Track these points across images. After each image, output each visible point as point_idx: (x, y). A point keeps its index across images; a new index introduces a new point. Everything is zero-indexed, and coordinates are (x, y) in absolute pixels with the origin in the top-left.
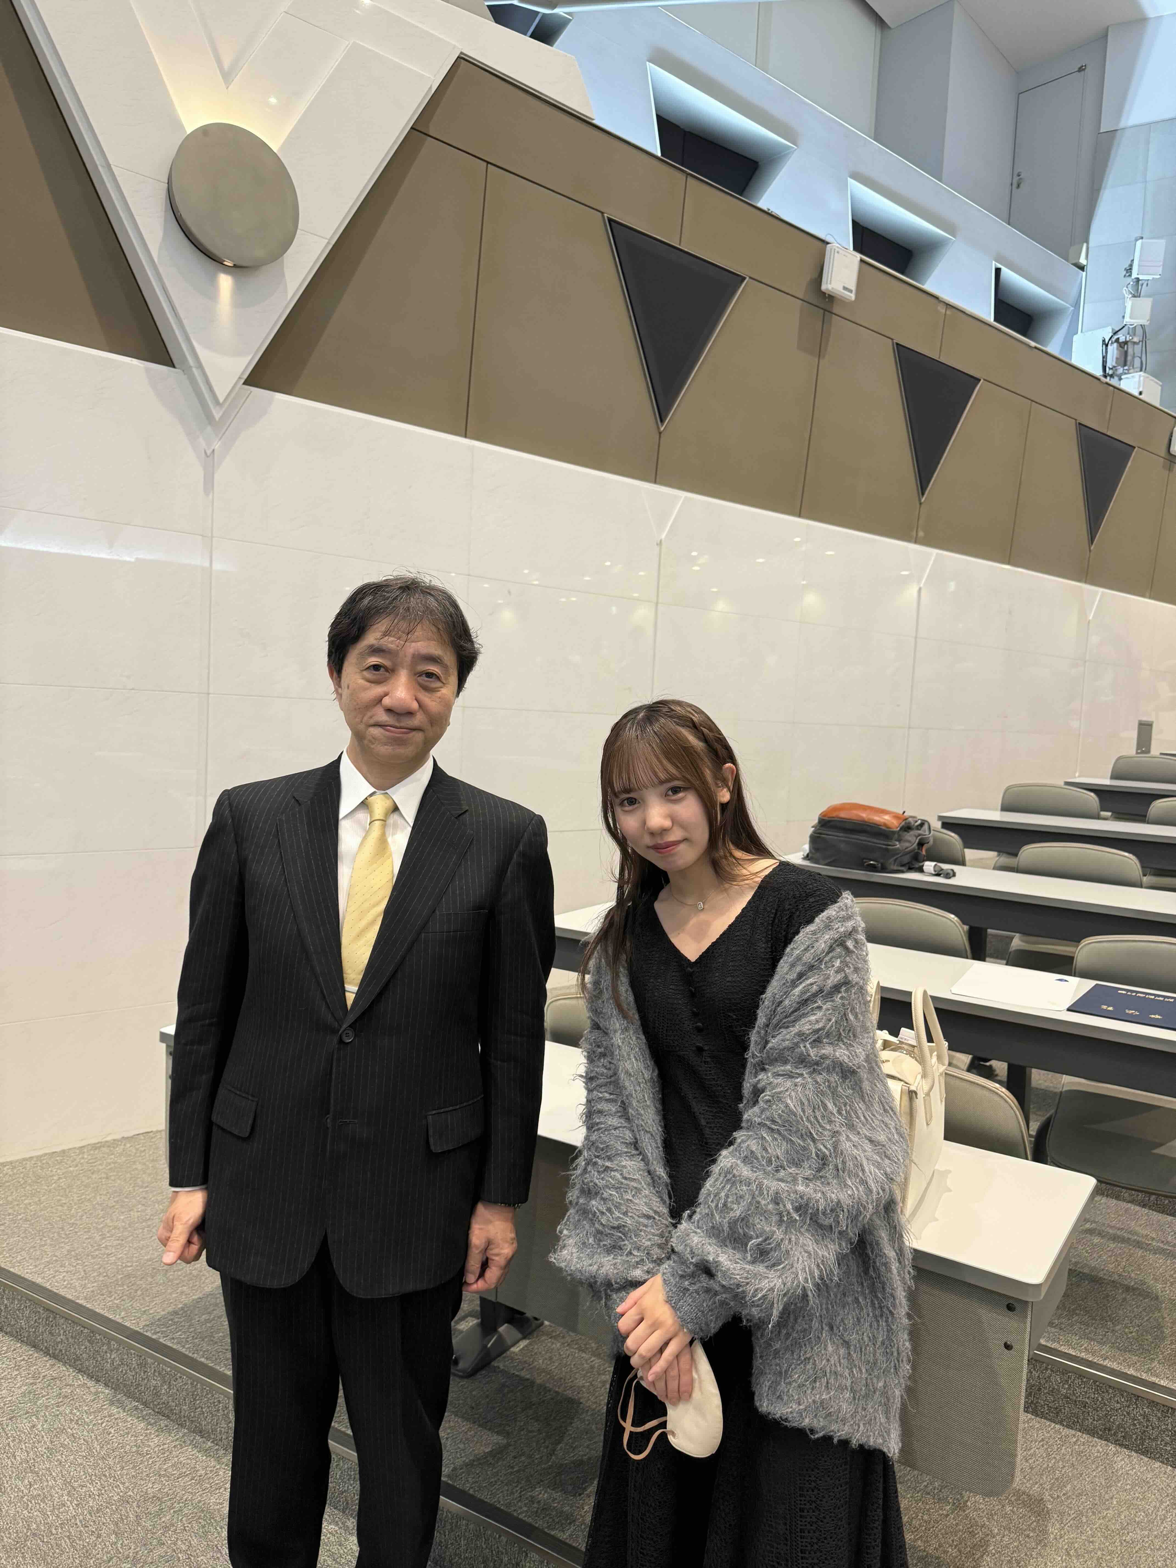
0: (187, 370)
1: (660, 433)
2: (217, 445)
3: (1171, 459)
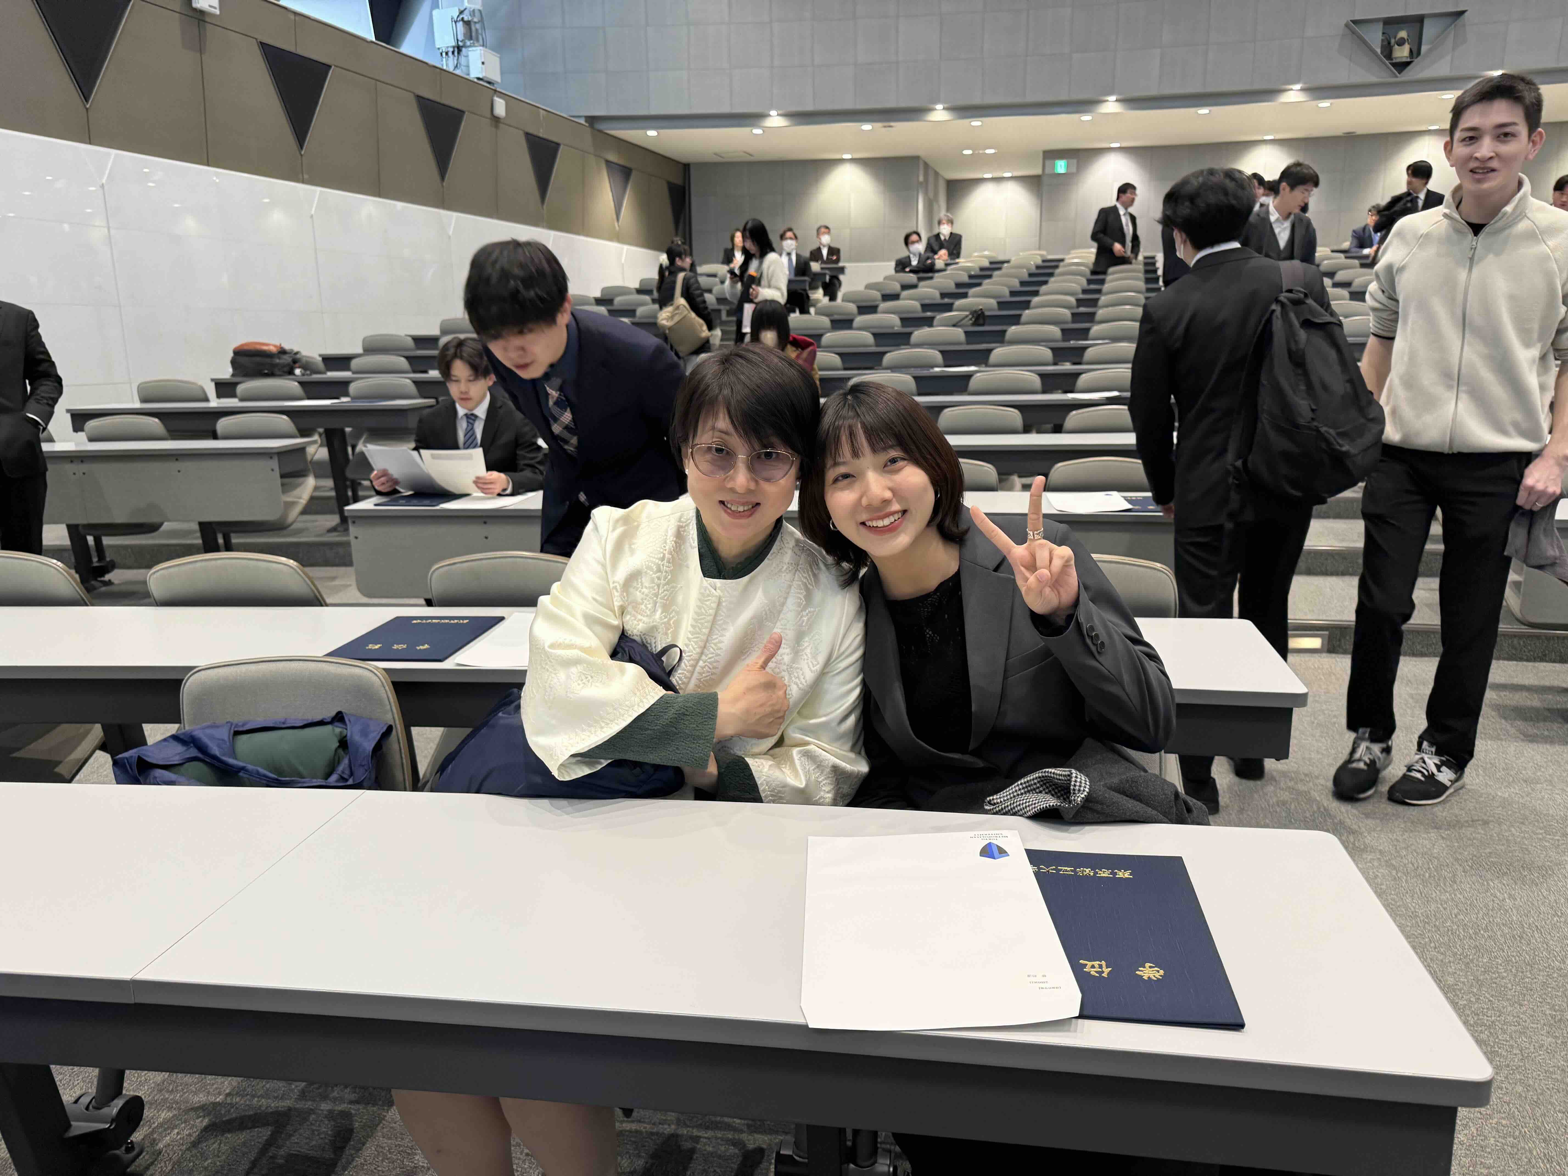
1: (87, 109)
3: (496, 120)
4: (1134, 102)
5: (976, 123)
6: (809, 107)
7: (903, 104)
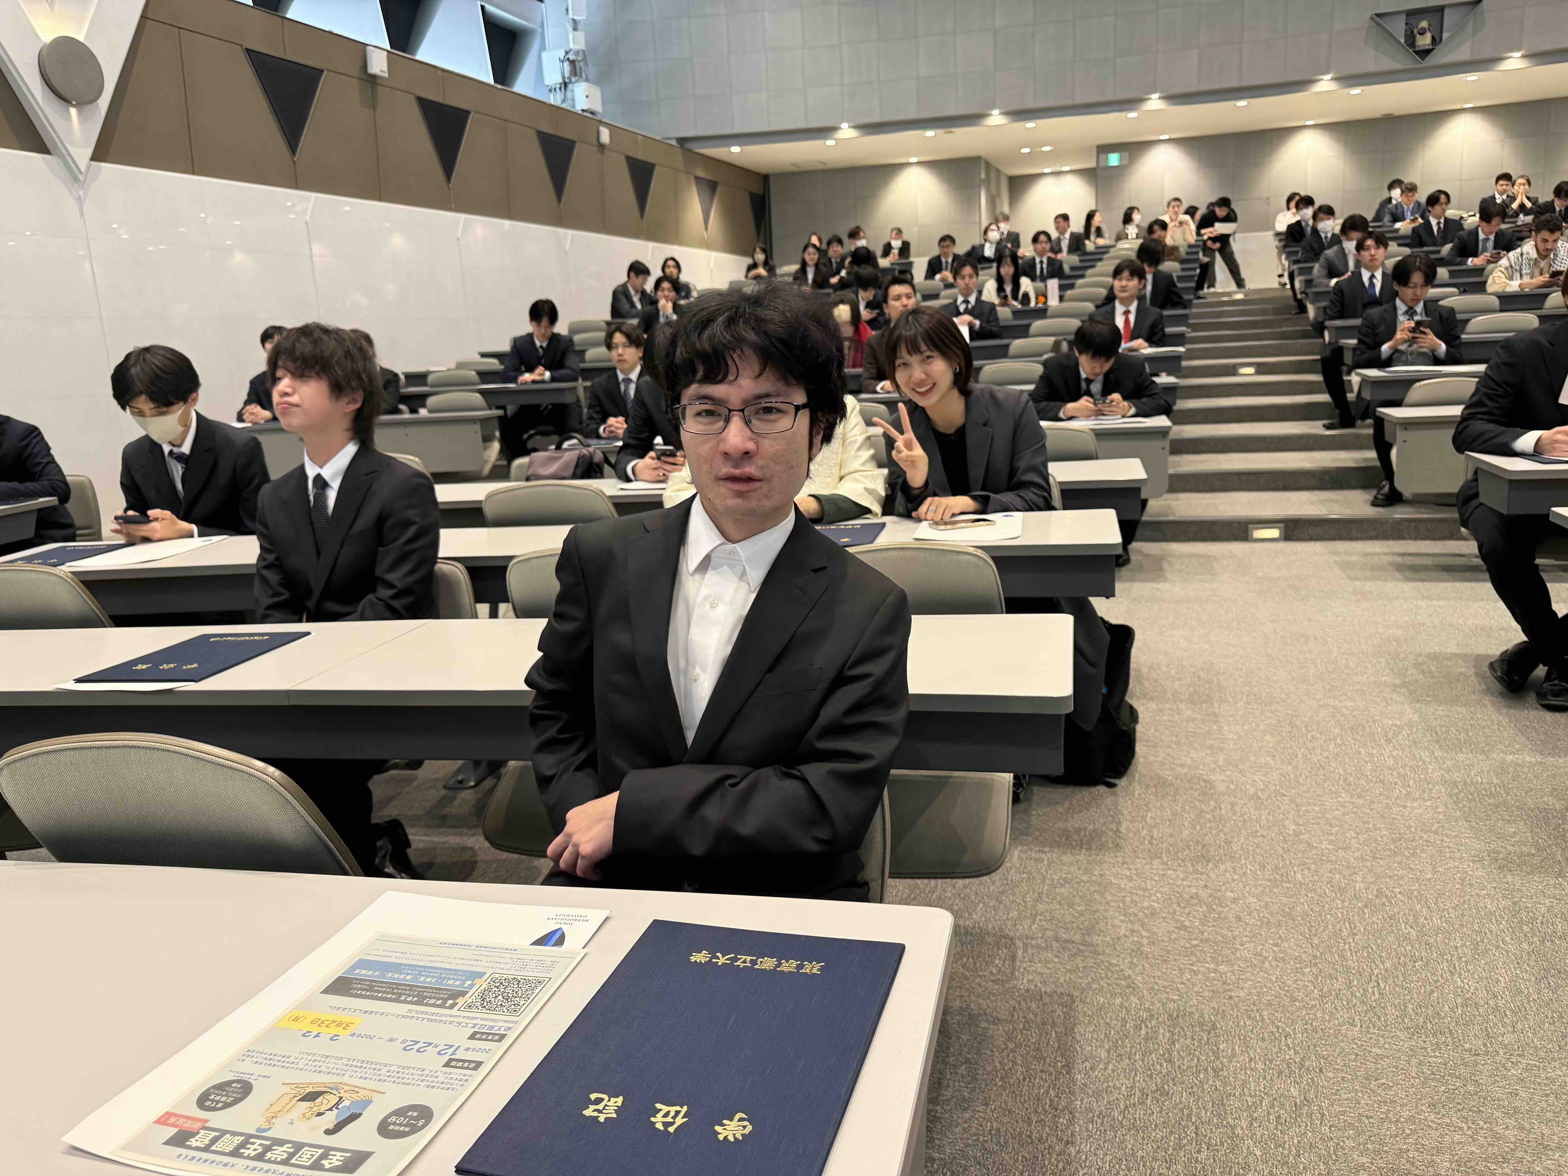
0: (61, 157)
1: (294, 162)
2: (81, 193)
3: (602, 146)
4: (1176, 98)
5: (1030, 125)
6: (876, 119)
7: (962, 111)
